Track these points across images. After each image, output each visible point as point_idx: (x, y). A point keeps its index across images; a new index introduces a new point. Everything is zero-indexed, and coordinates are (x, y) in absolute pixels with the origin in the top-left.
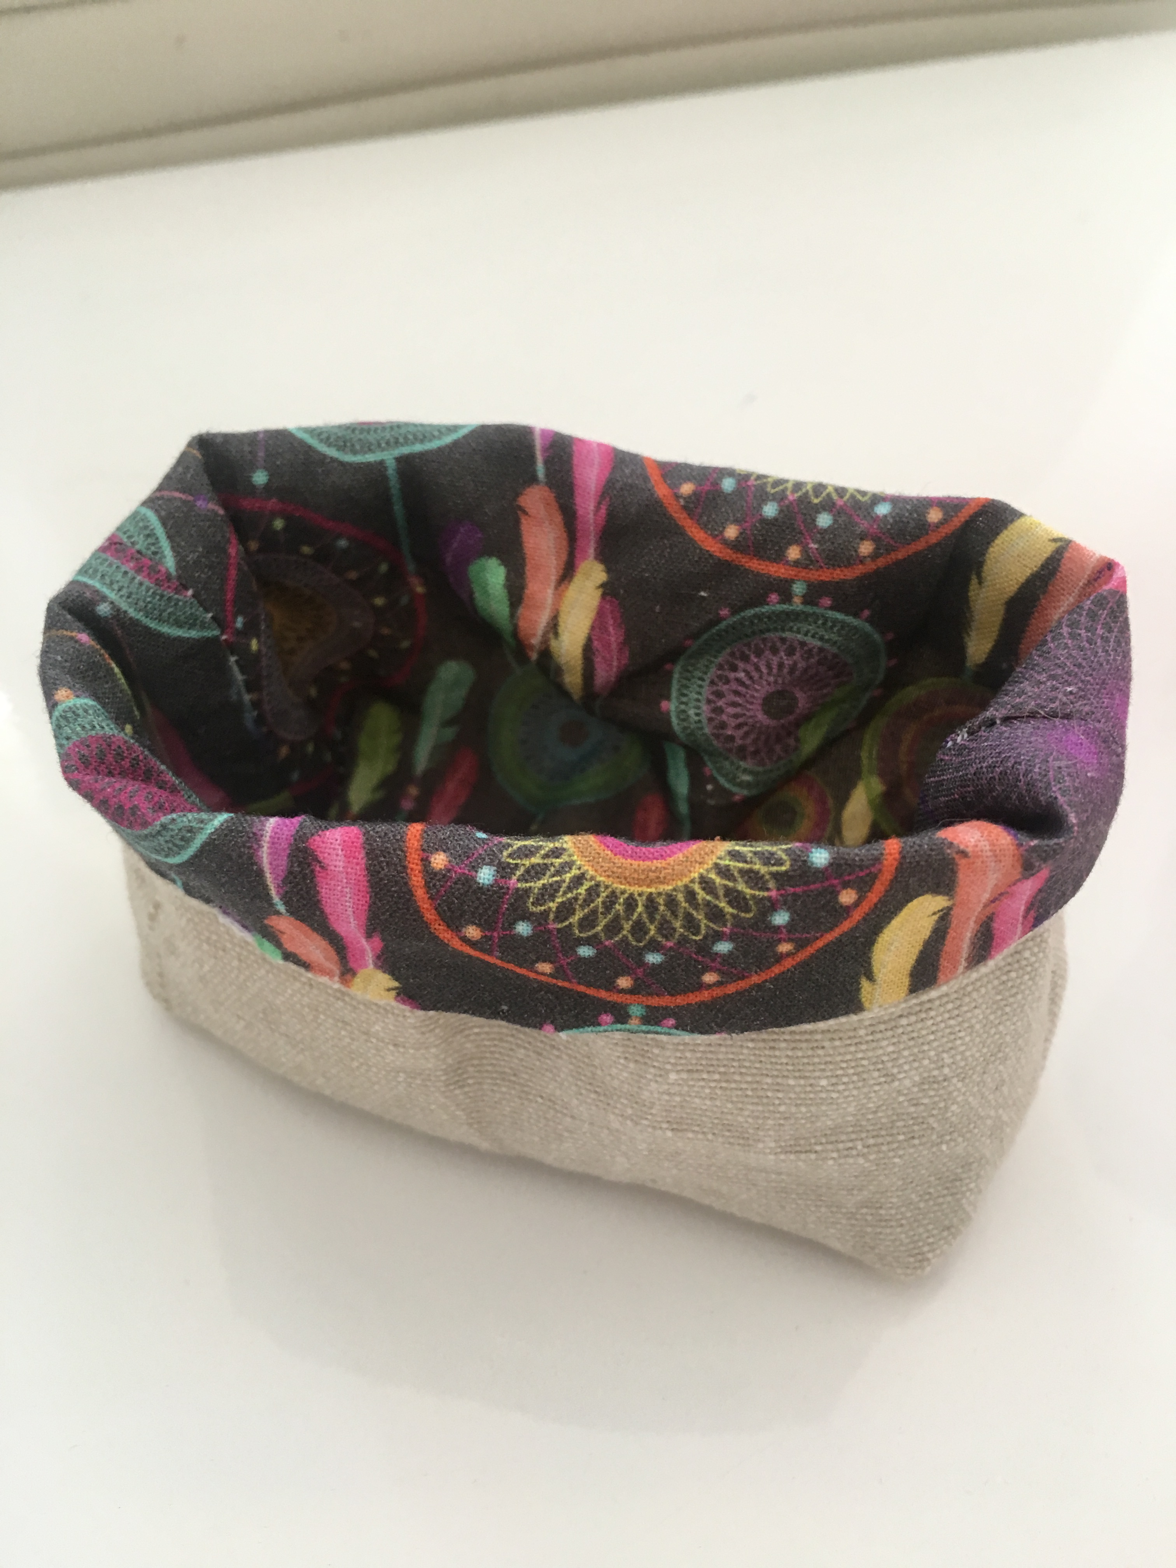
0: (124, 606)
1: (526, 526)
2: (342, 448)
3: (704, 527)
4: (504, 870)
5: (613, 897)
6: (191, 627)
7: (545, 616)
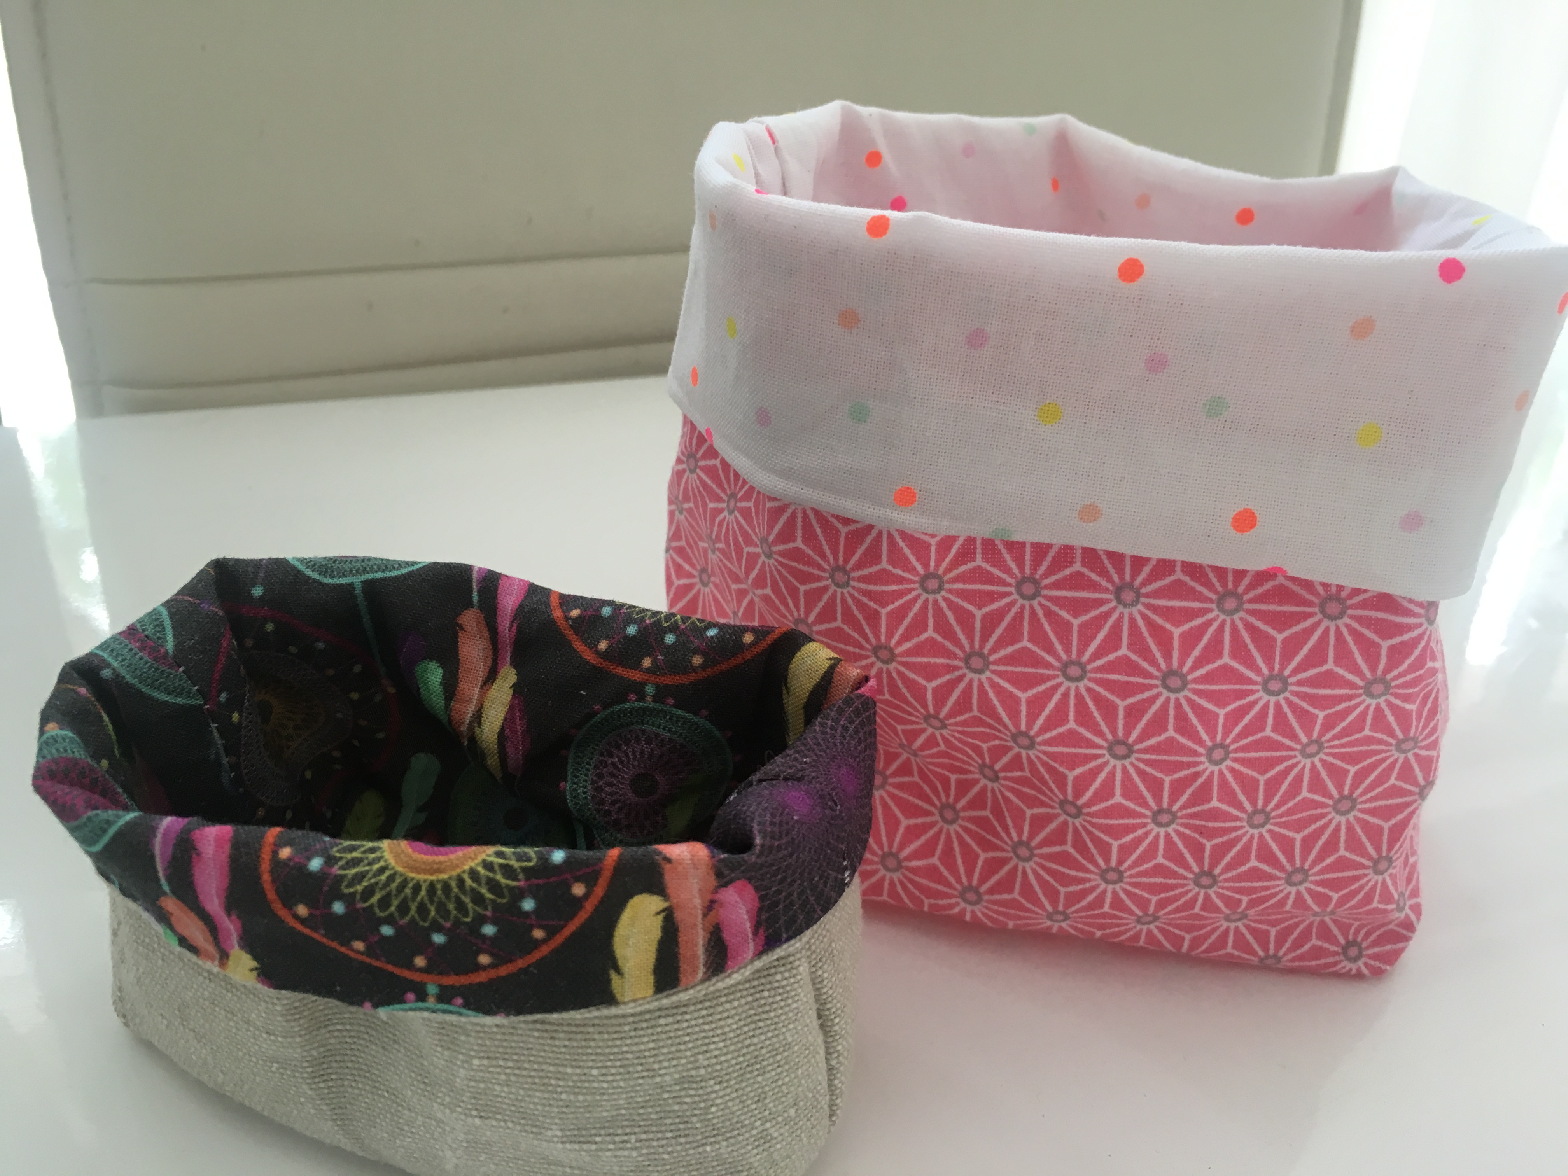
0: (123, 672)
1: (462, 638)
2: (324, 574)
3: (584, 641)
4: (330, 861)
5: (405, 882)
6: (179, 695)
7: (471, 709)
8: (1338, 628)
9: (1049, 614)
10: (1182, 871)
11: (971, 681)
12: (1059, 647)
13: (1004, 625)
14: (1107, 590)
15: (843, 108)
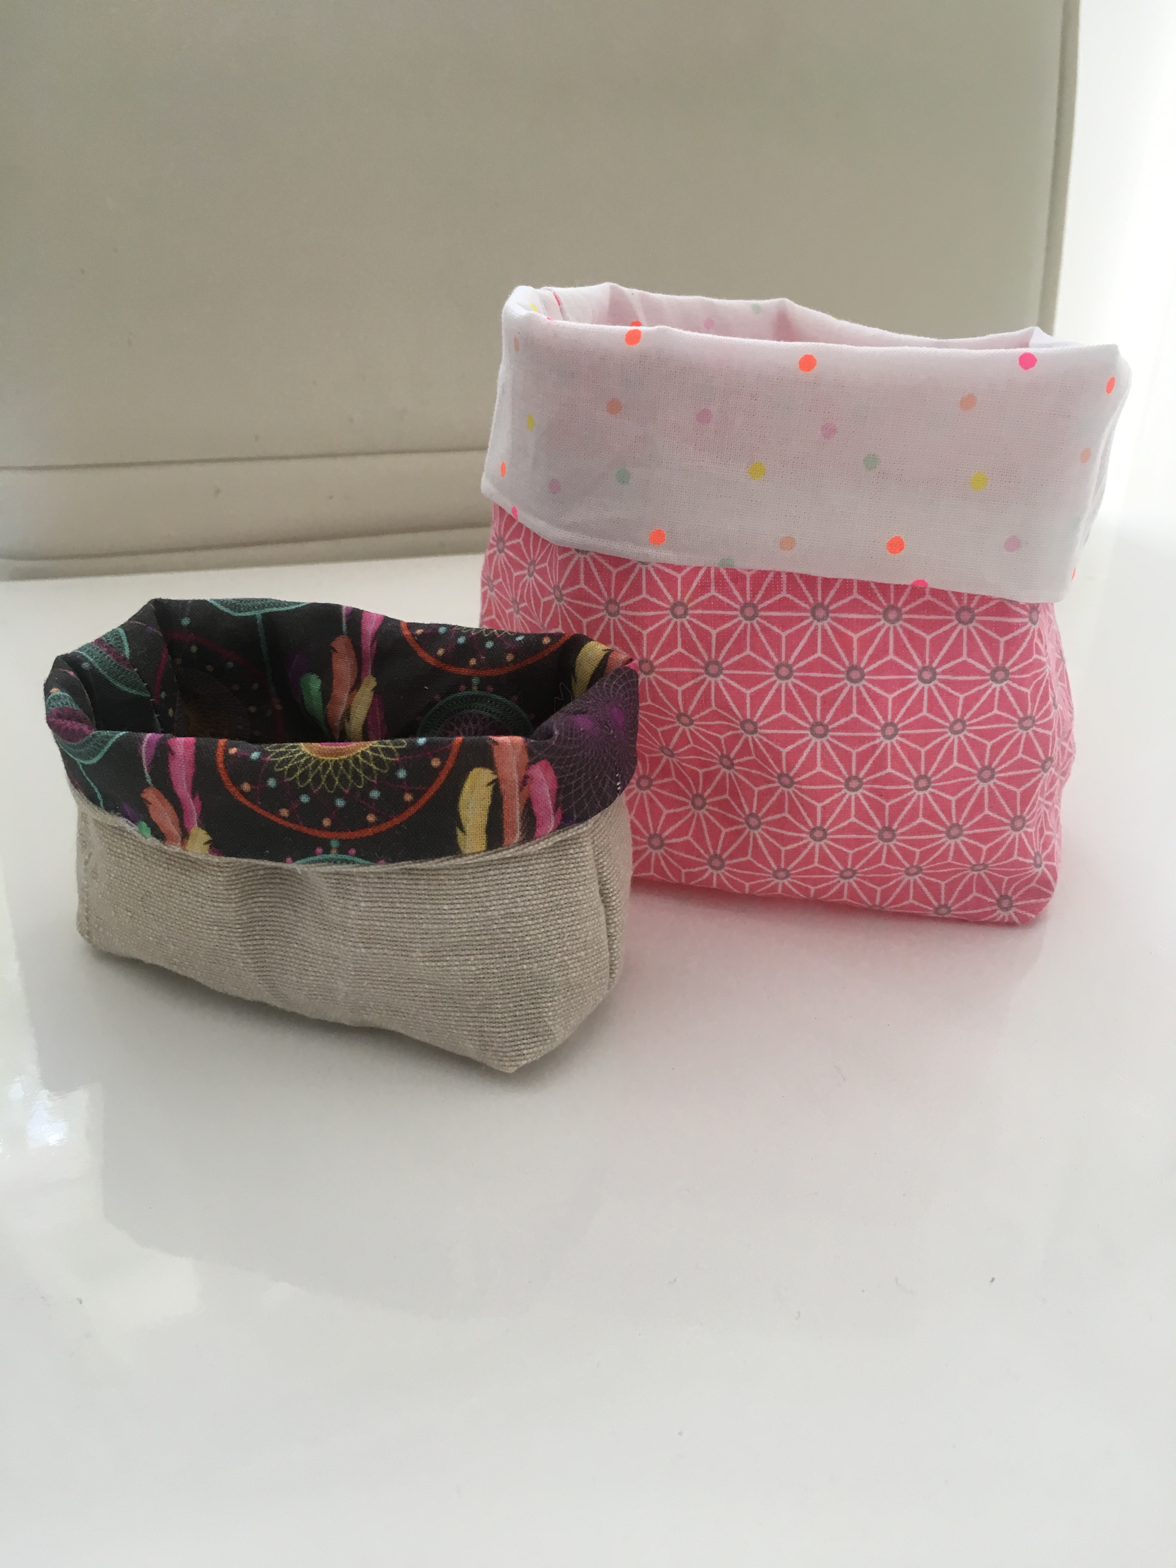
0: (96, 665)
1: (334, 656)
2: (234, 610)
3: (427, 651)
4: (265, 754)
5: (318, 762)
6: (133, 688)
7: (342, 709)
8: (969, 631)
9: (765, 629)
10: (869, 828)
11: (710, 683)
12: (772, 654)
13: (732, 640)
14: (805, 610)
15: (612, 288)
